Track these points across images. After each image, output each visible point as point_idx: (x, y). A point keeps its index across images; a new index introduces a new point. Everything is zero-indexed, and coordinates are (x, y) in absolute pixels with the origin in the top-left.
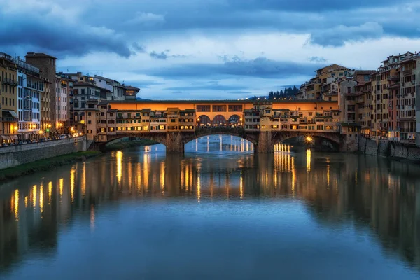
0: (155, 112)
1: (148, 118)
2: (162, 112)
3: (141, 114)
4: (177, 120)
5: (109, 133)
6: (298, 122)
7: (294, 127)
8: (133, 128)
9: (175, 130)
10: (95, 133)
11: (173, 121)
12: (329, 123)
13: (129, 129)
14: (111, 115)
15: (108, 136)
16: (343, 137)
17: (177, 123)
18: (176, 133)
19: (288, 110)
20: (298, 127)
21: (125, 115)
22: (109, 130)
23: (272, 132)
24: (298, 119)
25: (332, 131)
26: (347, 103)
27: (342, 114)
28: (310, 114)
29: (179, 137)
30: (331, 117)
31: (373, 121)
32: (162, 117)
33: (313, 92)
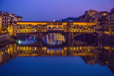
0: (33, 25)
1: (31, 27)
2: (36, 25)
3: (28, 26)
4: (41, 28)
5: (17, 33)
6: (82, 29)
7: (81, 31)
8: (25, 31)
9: (40, 32)
10: (12, 33)
11: (40, 28)
12: (92, 29)
13: (24, 31)
14: (18, 26)
15: (17, 34)
16: (97, 34)
17: (41, 29)
18: (41, 33)
19: (79, 25)
20: (82, 31)
21: (23, 26)
22: (17, 32)
23: (73, 32)
24: (82, 28)
25: (93, 32)
26: (99, 22)
27: (97, 26)
28: (86, 26)
29: (41, 34)
30: (93, 27)
31: (108, 29)
32: (36, 27)
33: (85, 19)
